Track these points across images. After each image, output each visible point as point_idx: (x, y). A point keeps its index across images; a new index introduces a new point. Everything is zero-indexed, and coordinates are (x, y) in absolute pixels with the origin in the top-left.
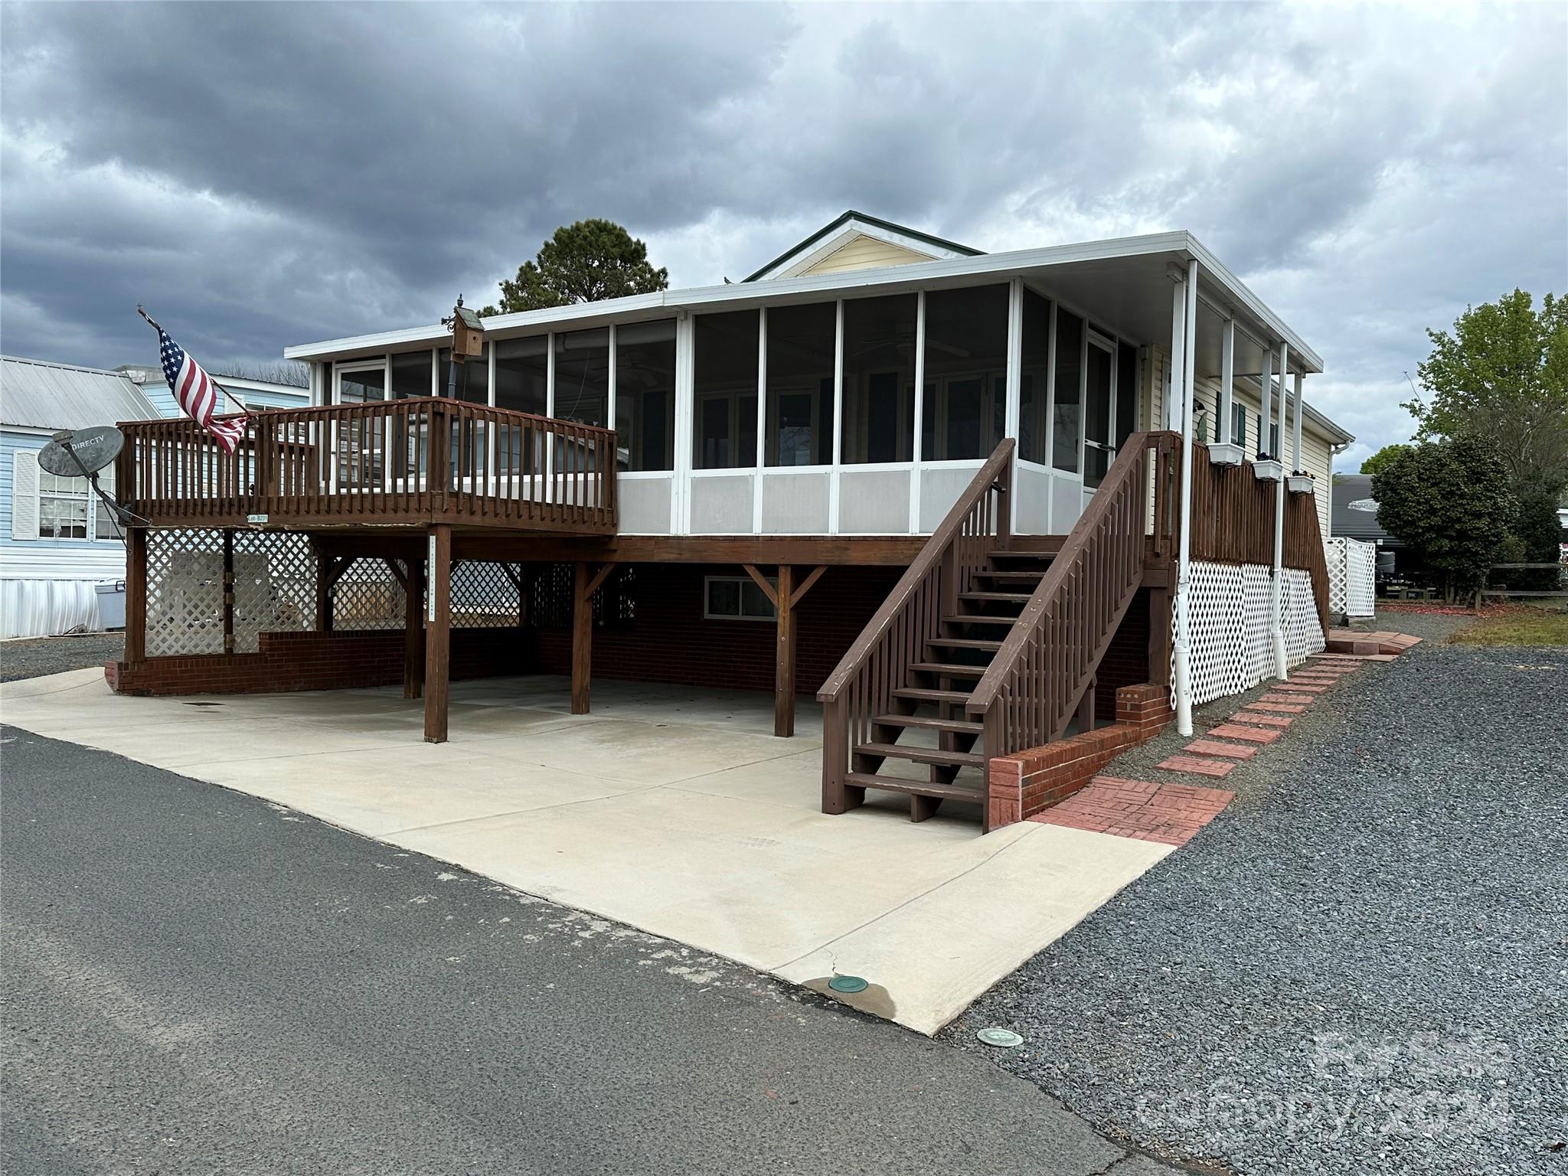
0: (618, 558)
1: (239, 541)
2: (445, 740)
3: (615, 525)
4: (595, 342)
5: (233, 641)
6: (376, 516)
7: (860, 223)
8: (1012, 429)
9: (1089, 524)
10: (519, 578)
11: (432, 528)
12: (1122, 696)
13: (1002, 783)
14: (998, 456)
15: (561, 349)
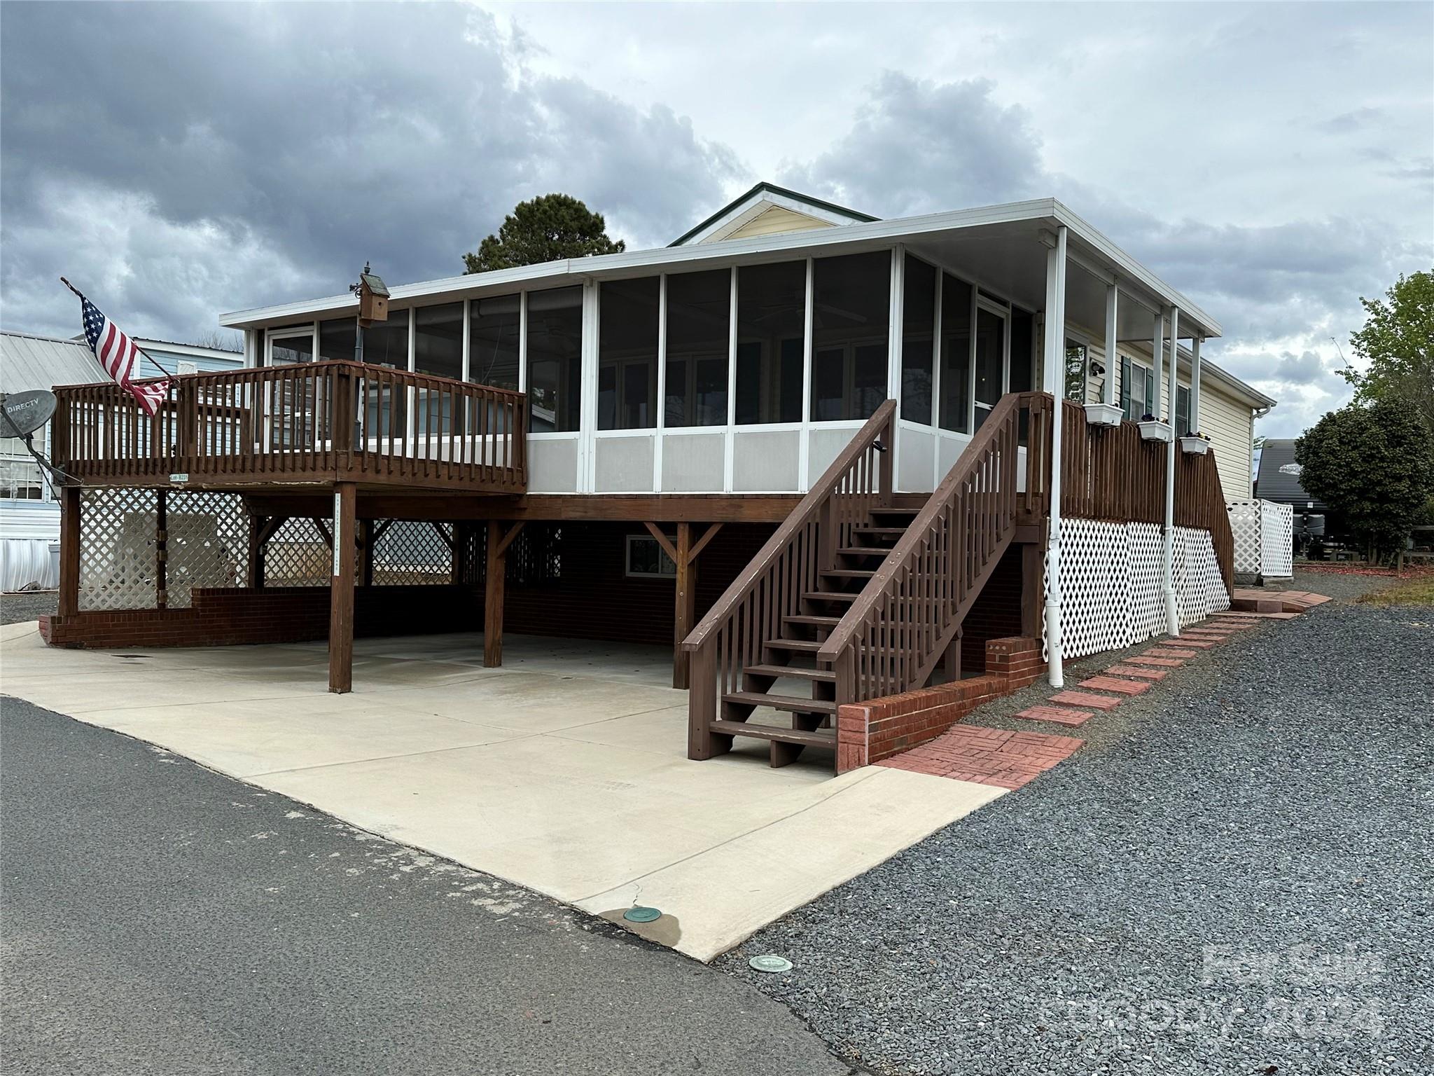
0: (527, 516)
1: (172, 500)
2: (349, 690)
3: (525, 484)
4: (506, 309)
5: (166, 596)
6: (286, 475)
7: (771, 194)
8: (894, 389)
9: (955, 480)
10: (451, 538)
11: (337, 486)
12: (991, 648)
13: (850, 728)
14: (879, 416)
15: (476, 315)
